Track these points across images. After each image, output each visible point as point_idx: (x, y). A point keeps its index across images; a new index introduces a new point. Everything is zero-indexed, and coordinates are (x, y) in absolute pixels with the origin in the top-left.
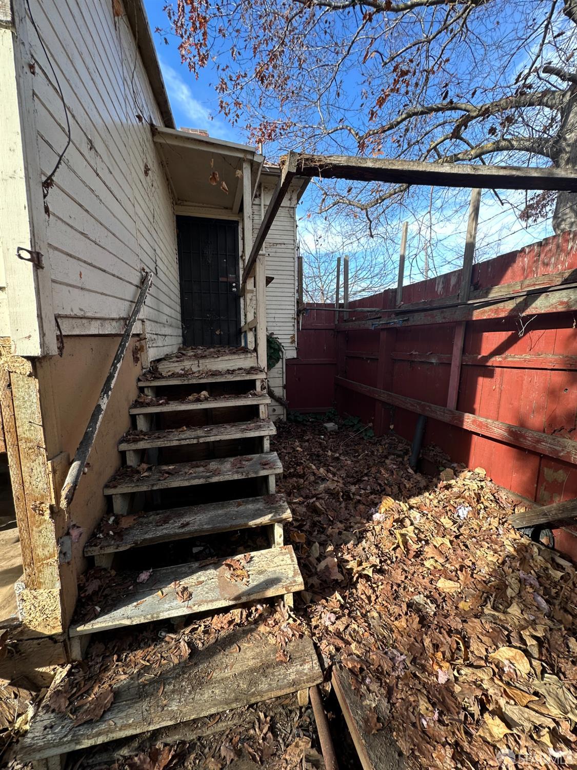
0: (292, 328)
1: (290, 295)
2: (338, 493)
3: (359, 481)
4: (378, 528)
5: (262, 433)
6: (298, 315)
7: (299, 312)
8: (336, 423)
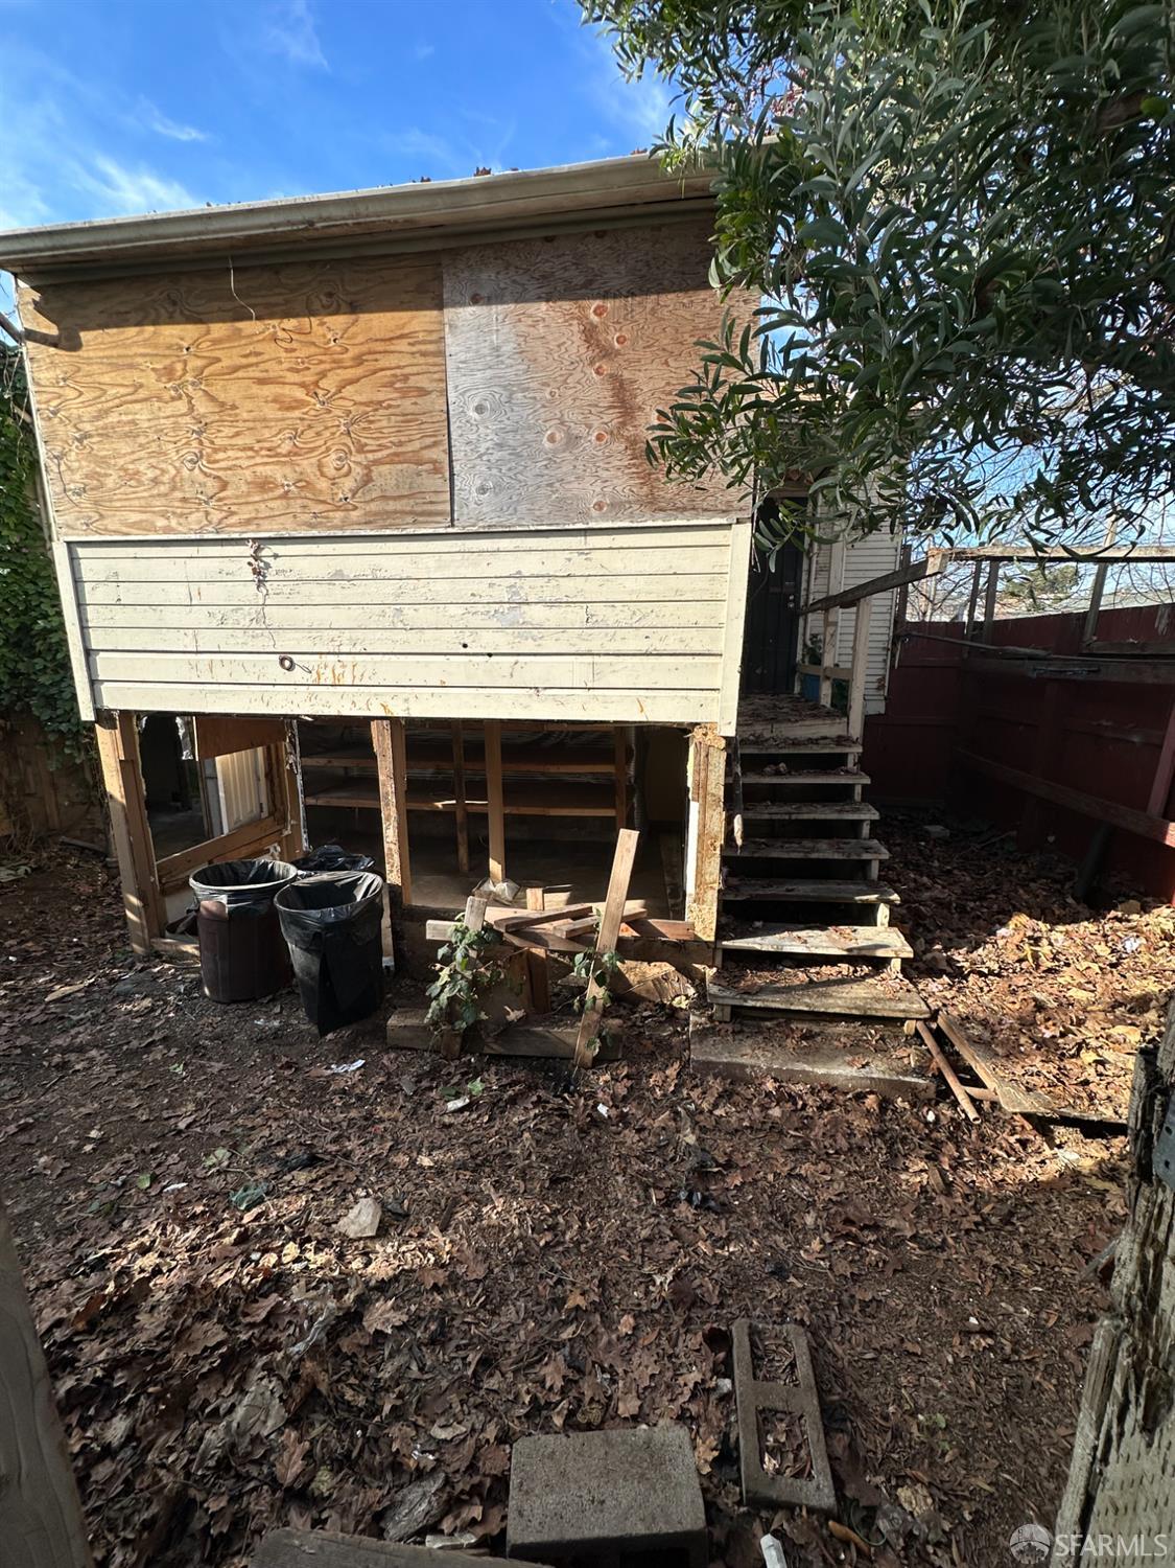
0: (881, 665)
1: (884, 610)
2: (950, 903)
3: (982, 898)
4: (1001, 943)
5: (862, 817)
6: (894, 644)
7: (896, 639)
8: (947, 827)
